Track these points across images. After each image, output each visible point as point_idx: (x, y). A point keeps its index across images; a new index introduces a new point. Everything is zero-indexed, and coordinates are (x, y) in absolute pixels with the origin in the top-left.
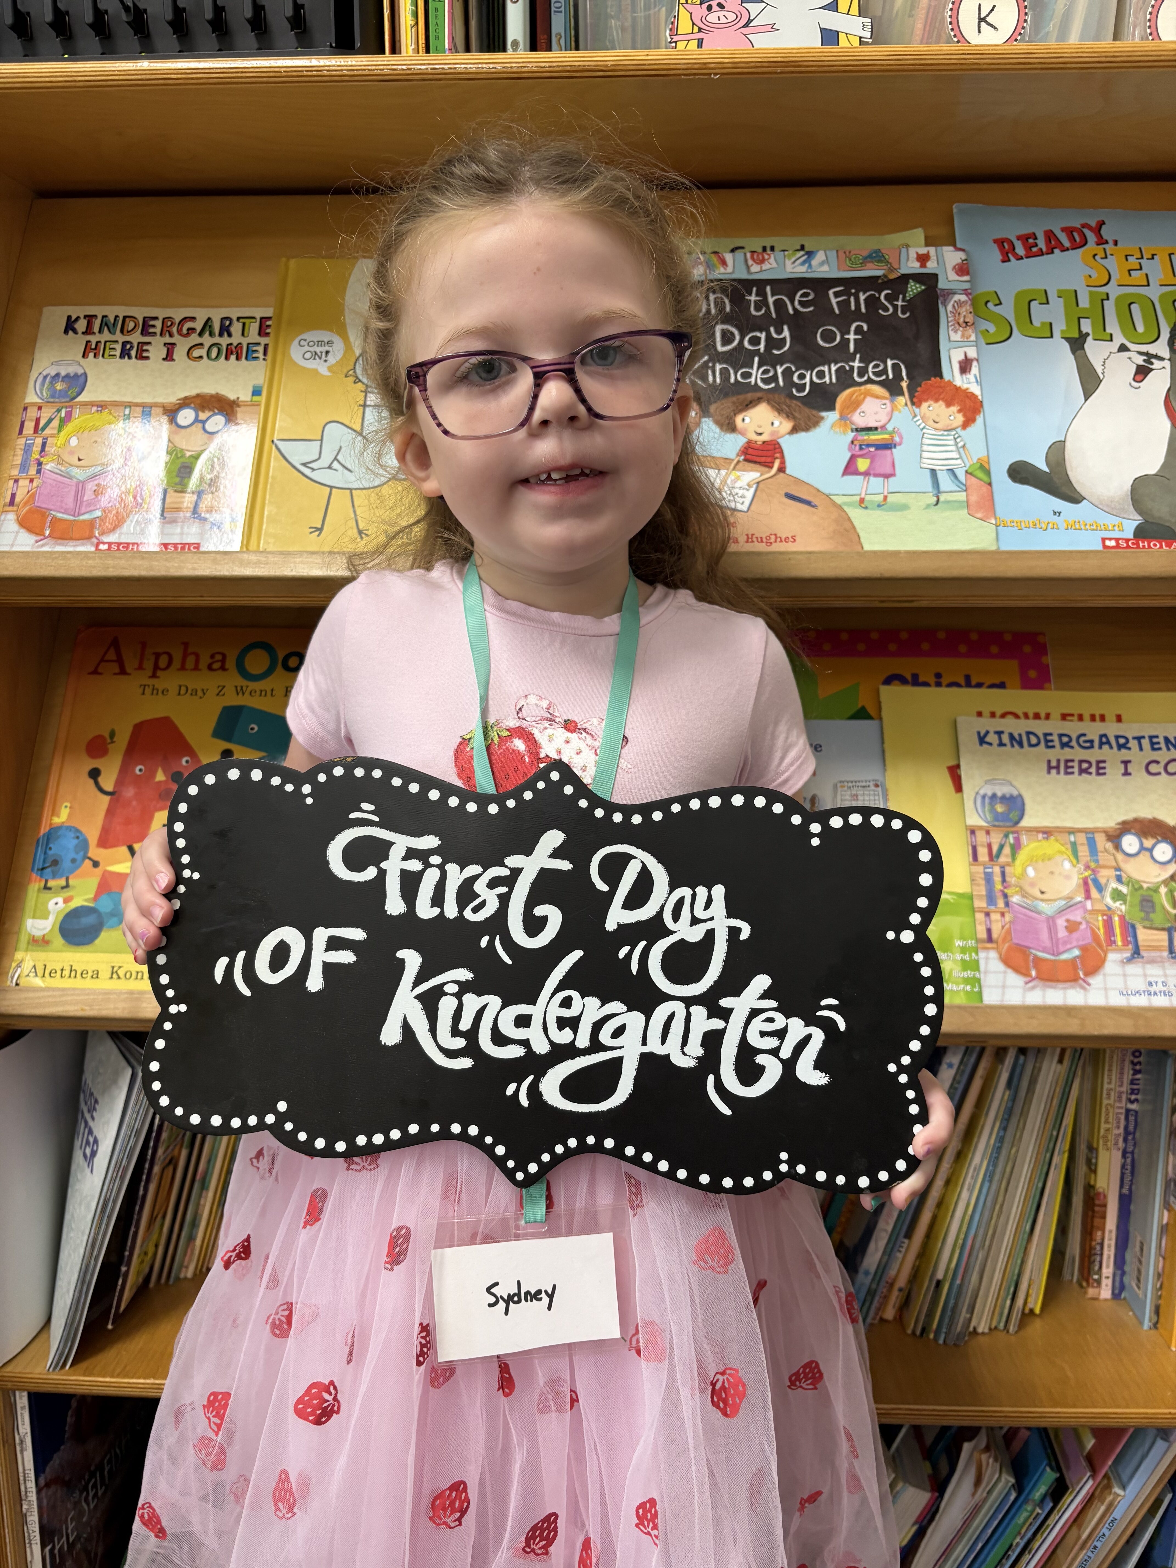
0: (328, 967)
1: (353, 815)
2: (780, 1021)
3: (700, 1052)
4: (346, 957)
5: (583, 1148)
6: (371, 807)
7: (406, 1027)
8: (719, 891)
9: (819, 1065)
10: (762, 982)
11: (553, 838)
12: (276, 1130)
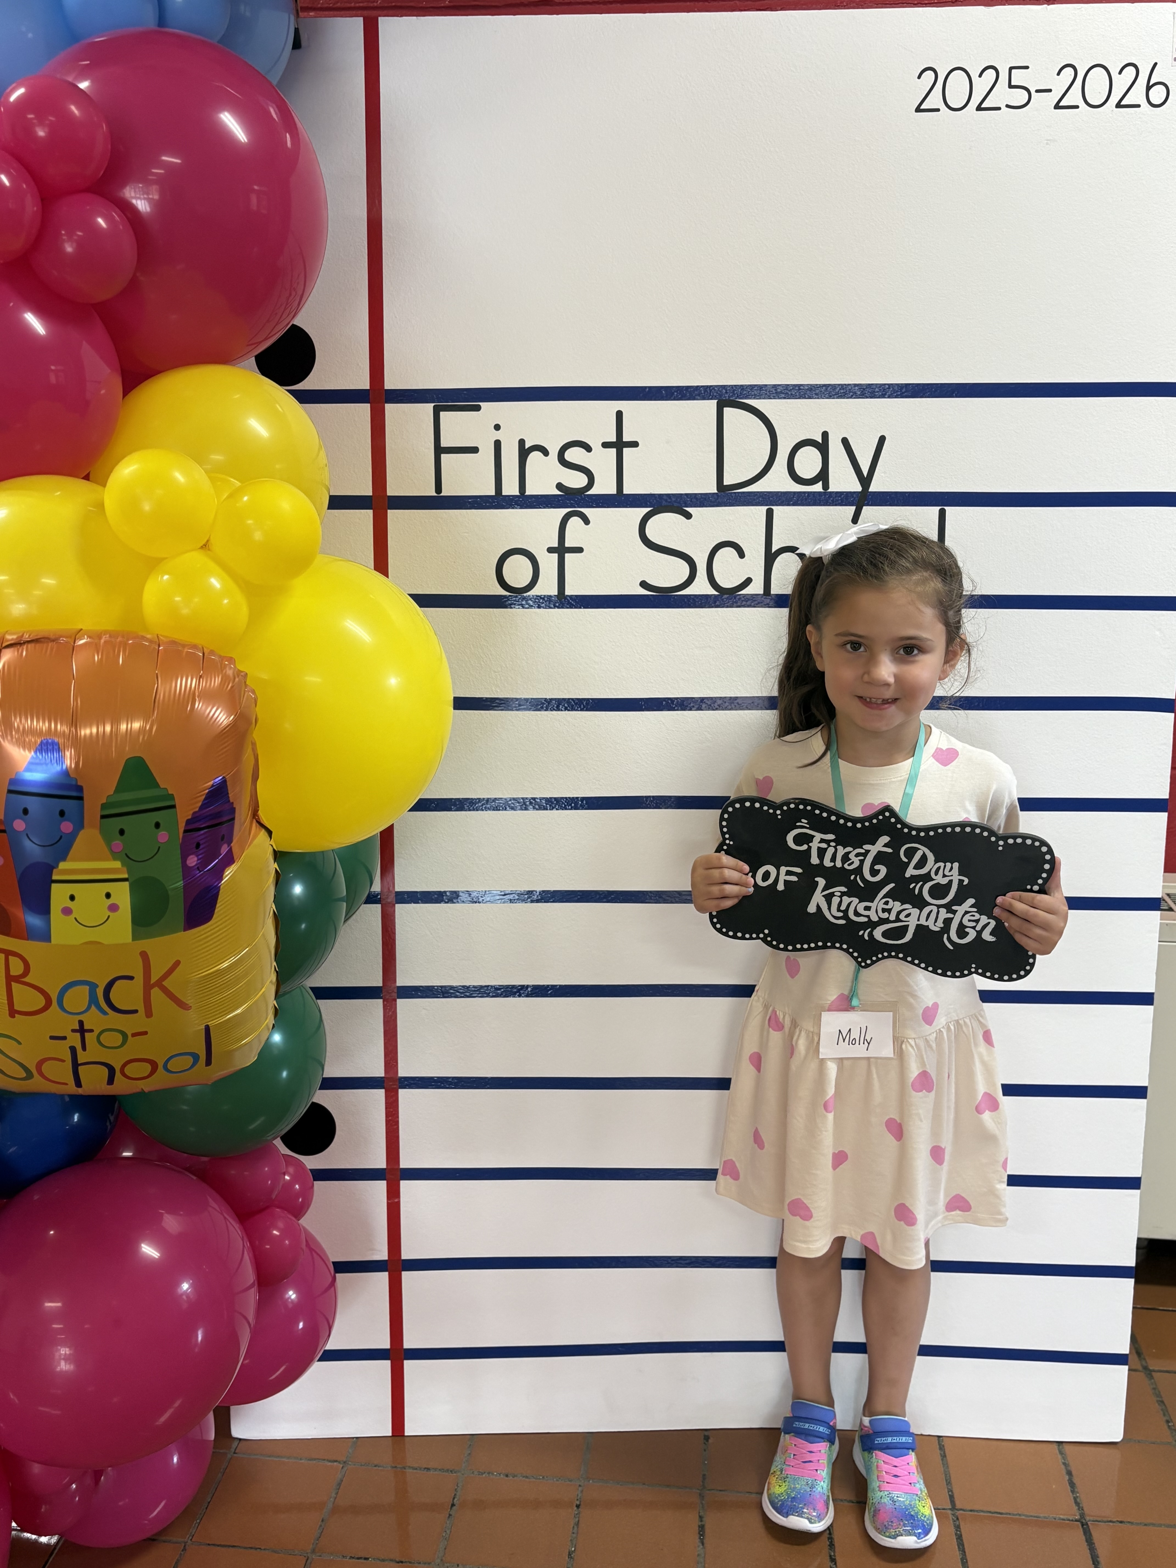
0: (786, 882)
1: (798, 824)
2: (977, 916)
3: (942, 925)
4: (794, 878)
5: (890, 956)
6: (806, 821)
7: (818, 906)
8: (956, 865)
9: (992, 933)
10: (971, 901)
11: (885, 839)
12: (764, 940)
